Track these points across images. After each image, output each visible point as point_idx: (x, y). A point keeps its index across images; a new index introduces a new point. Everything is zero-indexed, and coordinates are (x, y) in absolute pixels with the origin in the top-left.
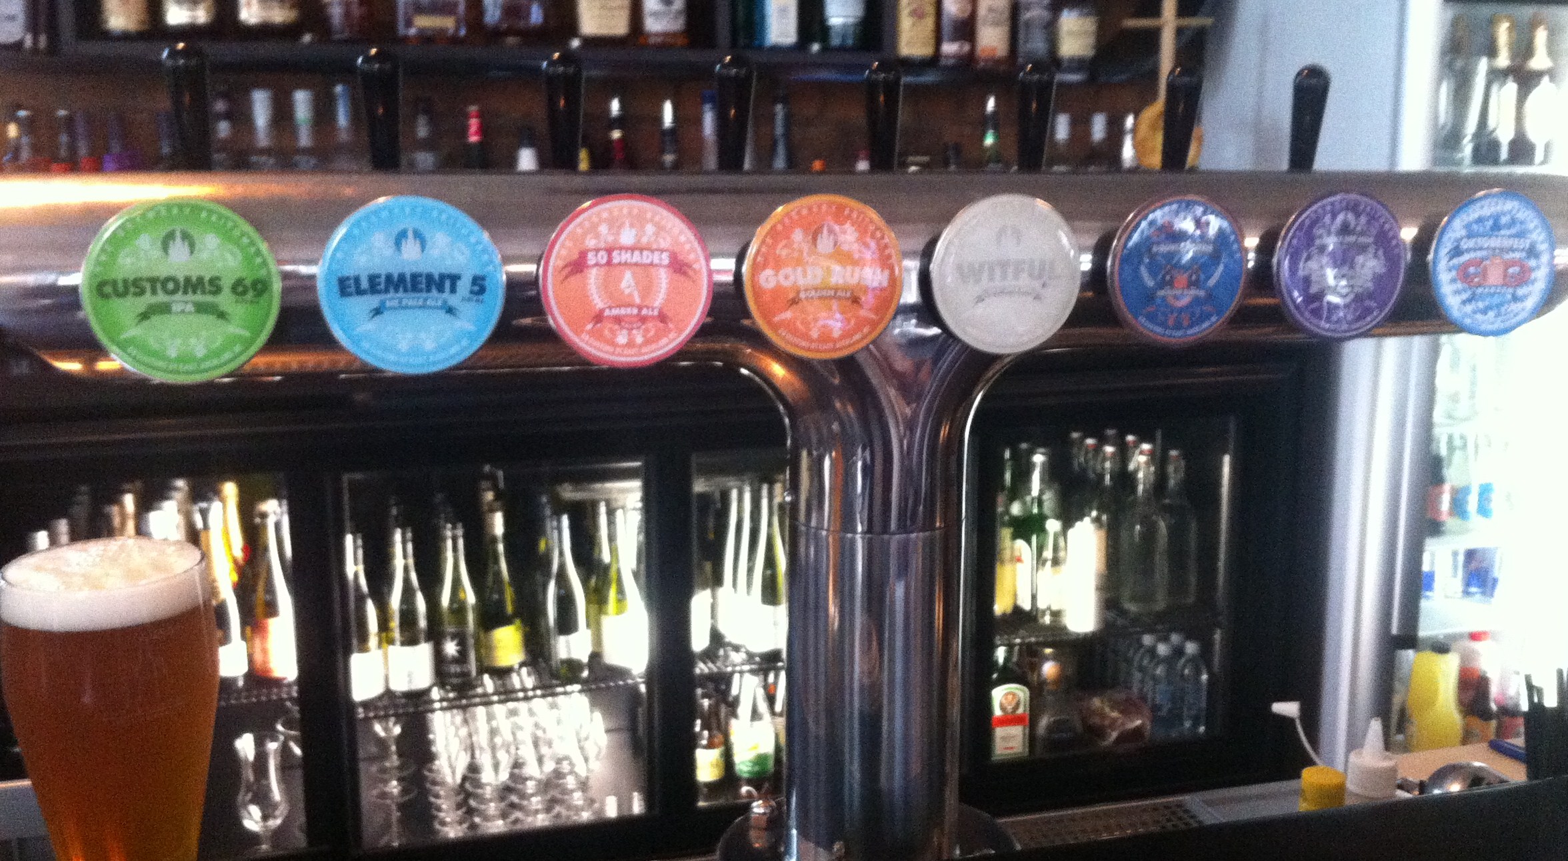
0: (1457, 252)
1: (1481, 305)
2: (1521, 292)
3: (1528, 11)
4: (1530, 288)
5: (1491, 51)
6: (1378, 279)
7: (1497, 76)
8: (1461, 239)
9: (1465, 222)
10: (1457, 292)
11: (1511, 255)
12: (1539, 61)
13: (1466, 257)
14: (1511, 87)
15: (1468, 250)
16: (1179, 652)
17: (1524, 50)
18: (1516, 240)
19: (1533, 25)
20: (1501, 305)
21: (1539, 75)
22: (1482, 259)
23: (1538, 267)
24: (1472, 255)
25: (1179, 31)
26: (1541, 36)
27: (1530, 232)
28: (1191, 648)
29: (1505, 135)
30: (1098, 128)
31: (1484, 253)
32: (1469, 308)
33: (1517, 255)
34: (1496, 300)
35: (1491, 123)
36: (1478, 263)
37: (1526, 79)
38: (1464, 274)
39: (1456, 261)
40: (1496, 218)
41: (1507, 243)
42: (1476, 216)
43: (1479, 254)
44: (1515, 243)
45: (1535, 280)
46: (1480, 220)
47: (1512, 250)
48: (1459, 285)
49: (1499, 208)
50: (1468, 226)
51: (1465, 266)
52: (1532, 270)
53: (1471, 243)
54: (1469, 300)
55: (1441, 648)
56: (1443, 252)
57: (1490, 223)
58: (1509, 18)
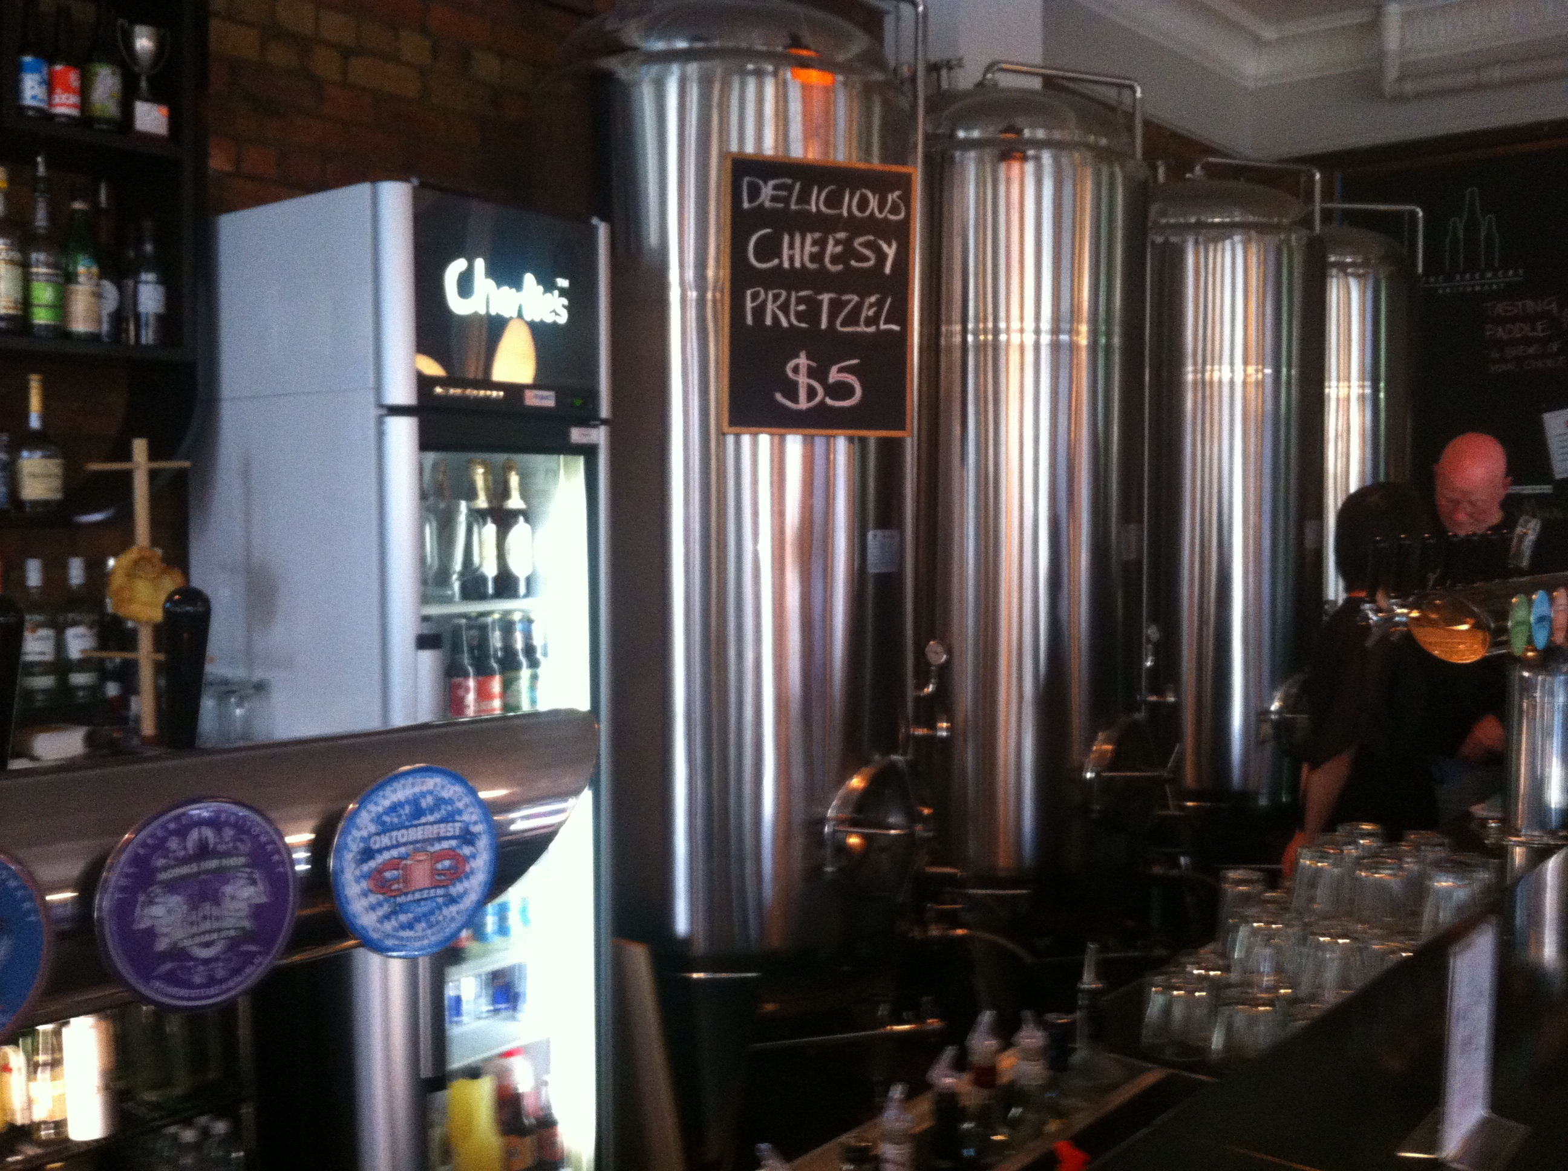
0: (367, 854)
1: (403, 918)
2: (456, 889)
3: (500, 458)
4: (466, 884)
5: (471, 494)
6: (258, 912)
7: (478, 516)
8: (370, 836)
9: (373, 814)
10: (372, 908)
11: (437, 847)
12: (515, 502)
13: (380, 859)
14: (490, 530)
15: (380, 851)
16: (205, 1133)
17: (499, 492)
18: (442, 825)
19: (507, 468)
20: (432, 912)
21: (514, 515)
22: (401, 858)
23: (474, 856)
24: (386, 855)
25: (153, 475)
26: (514, 480)
27: (460, 812)
28: (220, 1127)
29: (490, 570)
30: (76, 572)
31: (403, 850)
32: (388, 926)
33: (445, 845)
34: (424, 908)
35: (476, 560)
36: (393, 864)
37: (504, 519)
38: (380, 883)
39: (366, 868)
40: (415, 802)
41: (431, 831)
42: (387, 803)
43: (395, 853)
44: (444, 829)
45: (472, 872)
46: (394, 808)
47: (440, 839)
48: (373, 899)
49: (417, 789)
50: (378, 819)
51: (379, 871)
52: (466, 859)
53: (385, 840)
54: (387, 917)
55: (473, 1073)
56: (349, 856)
57: (407, 809)
58: (484, 464)
